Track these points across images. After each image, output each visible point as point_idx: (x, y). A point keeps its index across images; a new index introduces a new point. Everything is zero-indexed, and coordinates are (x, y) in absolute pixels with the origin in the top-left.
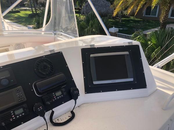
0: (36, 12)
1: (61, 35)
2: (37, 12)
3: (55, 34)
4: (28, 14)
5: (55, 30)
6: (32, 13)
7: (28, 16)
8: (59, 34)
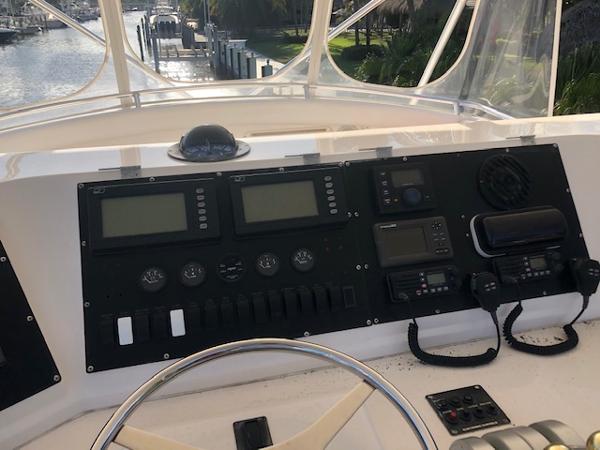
0: (368, 43)
1: (482, 114)
2: (372, 43)
3: (461, 109)
4: (339, 47)
5: (464, 97)
6: (354, 44)
7: (339, 54)
8: (473, 110)
